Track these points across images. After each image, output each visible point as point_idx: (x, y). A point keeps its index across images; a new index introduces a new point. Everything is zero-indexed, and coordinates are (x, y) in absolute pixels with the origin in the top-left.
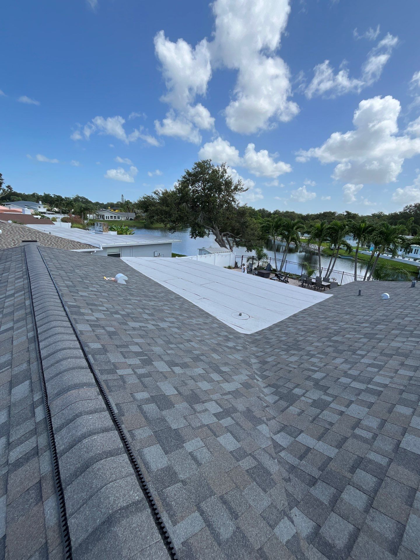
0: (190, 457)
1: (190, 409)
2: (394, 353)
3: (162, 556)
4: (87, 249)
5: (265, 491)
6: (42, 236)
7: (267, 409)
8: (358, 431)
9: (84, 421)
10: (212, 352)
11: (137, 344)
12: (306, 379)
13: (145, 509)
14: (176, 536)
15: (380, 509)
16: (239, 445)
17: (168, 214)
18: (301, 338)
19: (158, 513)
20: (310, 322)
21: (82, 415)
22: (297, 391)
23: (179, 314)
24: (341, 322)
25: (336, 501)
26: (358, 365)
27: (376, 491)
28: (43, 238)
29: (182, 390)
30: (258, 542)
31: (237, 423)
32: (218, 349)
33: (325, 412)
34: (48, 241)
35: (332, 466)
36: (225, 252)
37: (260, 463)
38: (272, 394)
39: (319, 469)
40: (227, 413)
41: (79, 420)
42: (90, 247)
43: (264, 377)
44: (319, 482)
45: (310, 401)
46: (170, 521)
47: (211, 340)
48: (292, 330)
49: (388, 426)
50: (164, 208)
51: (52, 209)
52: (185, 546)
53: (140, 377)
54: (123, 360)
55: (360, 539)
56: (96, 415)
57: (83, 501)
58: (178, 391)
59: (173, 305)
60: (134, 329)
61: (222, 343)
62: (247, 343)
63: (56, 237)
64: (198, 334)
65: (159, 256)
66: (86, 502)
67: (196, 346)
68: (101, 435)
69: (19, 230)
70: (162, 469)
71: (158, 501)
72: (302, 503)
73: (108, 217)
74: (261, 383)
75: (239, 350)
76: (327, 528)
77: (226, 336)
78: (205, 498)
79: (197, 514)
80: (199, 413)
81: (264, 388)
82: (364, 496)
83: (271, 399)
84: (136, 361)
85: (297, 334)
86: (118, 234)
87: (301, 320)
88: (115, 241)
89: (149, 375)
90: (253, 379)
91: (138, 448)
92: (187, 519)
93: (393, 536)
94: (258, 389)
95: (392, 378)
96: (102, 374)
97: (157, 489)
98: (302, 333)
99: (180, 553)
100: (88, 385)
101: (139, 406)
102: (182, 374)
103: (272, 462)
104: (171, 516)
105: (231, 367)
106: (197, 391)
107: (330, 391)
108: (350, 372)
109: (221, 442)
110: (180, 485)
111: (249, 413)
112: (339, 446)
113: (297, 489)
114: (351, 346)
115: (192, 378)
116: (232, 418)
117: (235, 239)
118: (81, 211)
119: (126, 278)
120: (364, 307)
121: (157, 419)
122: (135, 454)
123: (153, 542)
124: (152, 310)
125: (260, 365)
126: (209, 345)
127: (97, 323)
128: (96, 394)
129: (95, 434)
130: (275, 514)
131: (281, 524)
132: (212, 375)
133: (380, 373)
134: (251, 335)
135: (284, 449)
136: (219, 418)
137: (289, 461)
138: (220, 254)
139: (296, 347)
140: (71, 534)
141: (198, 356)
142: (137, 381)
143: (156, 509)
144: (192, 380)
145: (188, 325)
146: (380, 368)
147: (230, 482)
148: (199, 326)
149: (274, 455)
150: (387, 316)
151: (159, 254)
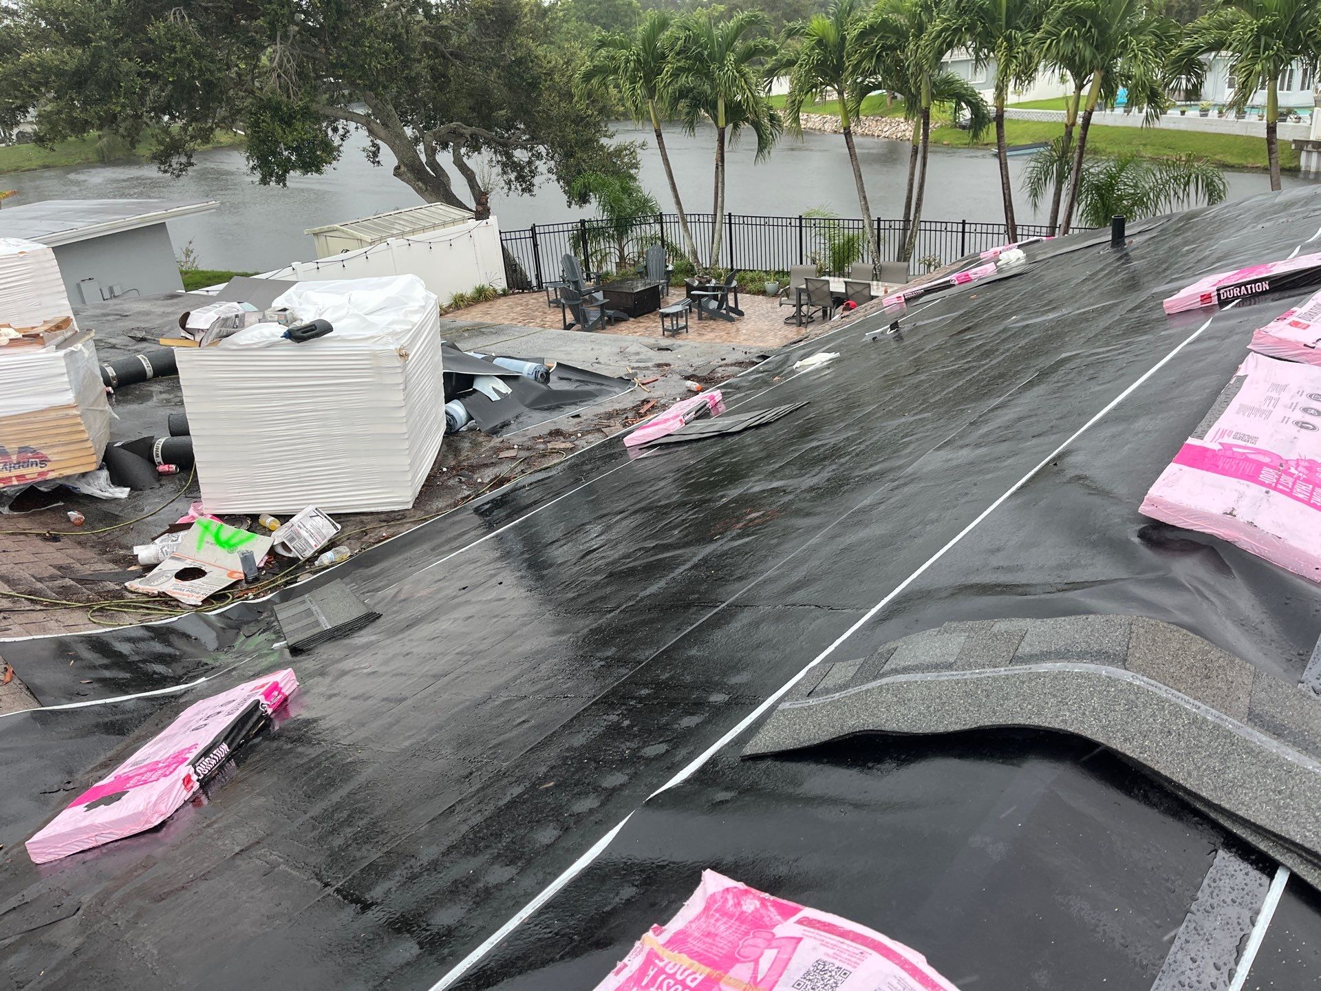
36: (444, 224)
151: (111, 290)
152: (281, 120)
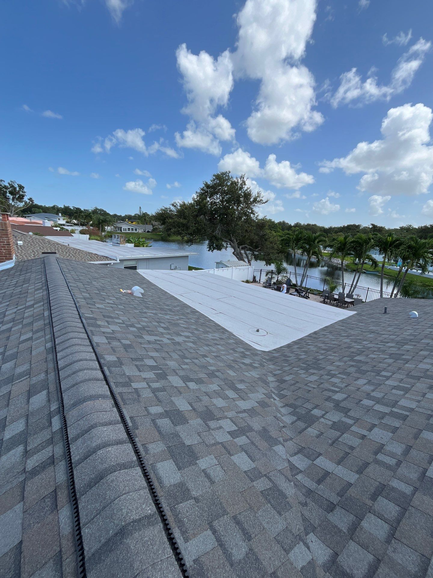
0: (203, 474)
1: (204, 425)
2: (422, 375)
3: (173, 571)
4: (104, 261)
5: (280, 514)
6: (61, 248)
7: (283, 429)
8: (380, 457)
9: (99, 433)
10: (228, 368)
11: (152, 357)
12: (326, 400)
13: (157, 523)
14: (187, 553)
15: (403, 540)
16: (253, 465)
17: (185, 227)
18: (321, 357)
19: (170, 529)
20: (331, 340)
21: (97, 427)
22: (316, 412)
23: (195, 329)
24: (365, 341)
25: (356, 530)
26: (382, 387)
27: (399, 521)
28: (62, 250)
29: (196, 405)
30: (272, 565)
31: (252, 443)
32: (233, 365)
33: (345, 435)
34: (66, 253)
35: (352, 492)
36: (243, 266)
37: (275, 486)
38: (290, 414)
39: (338, 494)
40: (241, 431)
41: (94, 431)
42: (108, 259)
43: (282, 397)
44: (338, 508)
45: (330, 423)
46: (182, 537)
47: (227, 356)
48: (312, 348)
49: (413, 452)
50: (182, 220)
51: (71, 221)
52: (196, 564)
53: (154, 391)
54: (138, 373)
55: (380, 570)
56: (111, 427)
57: (96, 511)
58: (192, 406)
59: (188, 319)
60: (149, 342)
61: (238, 360)
62: (264, 361)
63: (74, 249)
64: (214, 349)
65: (175, 268)
66: (100, 513)
67: (211, 361)
68: (115, 447)
69: (39, 242)
70: (174, 485)
71: (170, 517)
72: (319, 529)
73: (126, 229)
74: (278, 402)
75: (256, 368)
76: (345, 556)
77: (242, 352)
78: (218, 517)
79: (209, 532)
80: (213, 430)
81: (281, 407)
82: (386, 526)
83: (288, 420)
84: (150, 375)
85: (317, 352)
86: (135, 246)
87: (321, 338)
88: (132, 253)
89: (163, 389)
90: (269, 398)
91: (151, 462)
92: (199, 536)
93: (417, 569)
94: (274, 408)
95: (419, 401)
96: (117, 386)
97: (169, 505)
98: (323, 352)
99: (191, 571)
100: (104, 397)
101: (153, 420)
102: (196, 390)
103: (288, 484)
104: (183, 533)
105: (248, 385)
106: (212, 408)
107: (351, 413)
108: (373, 394)
109: (235, 461)
110: (192, 501)
111: (264, 433)
112: (360, 471)
113: (314, 514)
114: (375, 366)
115: (207, 394)
116: (247, 437)
117: (254, 253)
118: (99, 223)
119: (143, 291)
120: (389, 325)
121: (171, 434)
122: (148, 468)
123: (165, 557)
124: (167, 324)
125: (277, 384)
126: (225, 361)
127: (113, 336)
128: (111, 406)
129: (109, 445)
130: (290, 538)
131: (296, 549)
132: (227, 392)
133: (406, 396)
134: (269, 352)
135: (301, 472)
136: (234, 437)
137: (306, 485)
138: (238, 267)
139: (315, 366)
140: (84, 543)
141: (213, 371)
142: (151, 395)
143: (168, 524)
144: (207, 397)
145: (204, 340)
146: (407, 390)
147: (244, 502)
148: (215, 342)
149: (290, 477)
150: (415, 336)
151: (176, 267)
152: (216, 240)
